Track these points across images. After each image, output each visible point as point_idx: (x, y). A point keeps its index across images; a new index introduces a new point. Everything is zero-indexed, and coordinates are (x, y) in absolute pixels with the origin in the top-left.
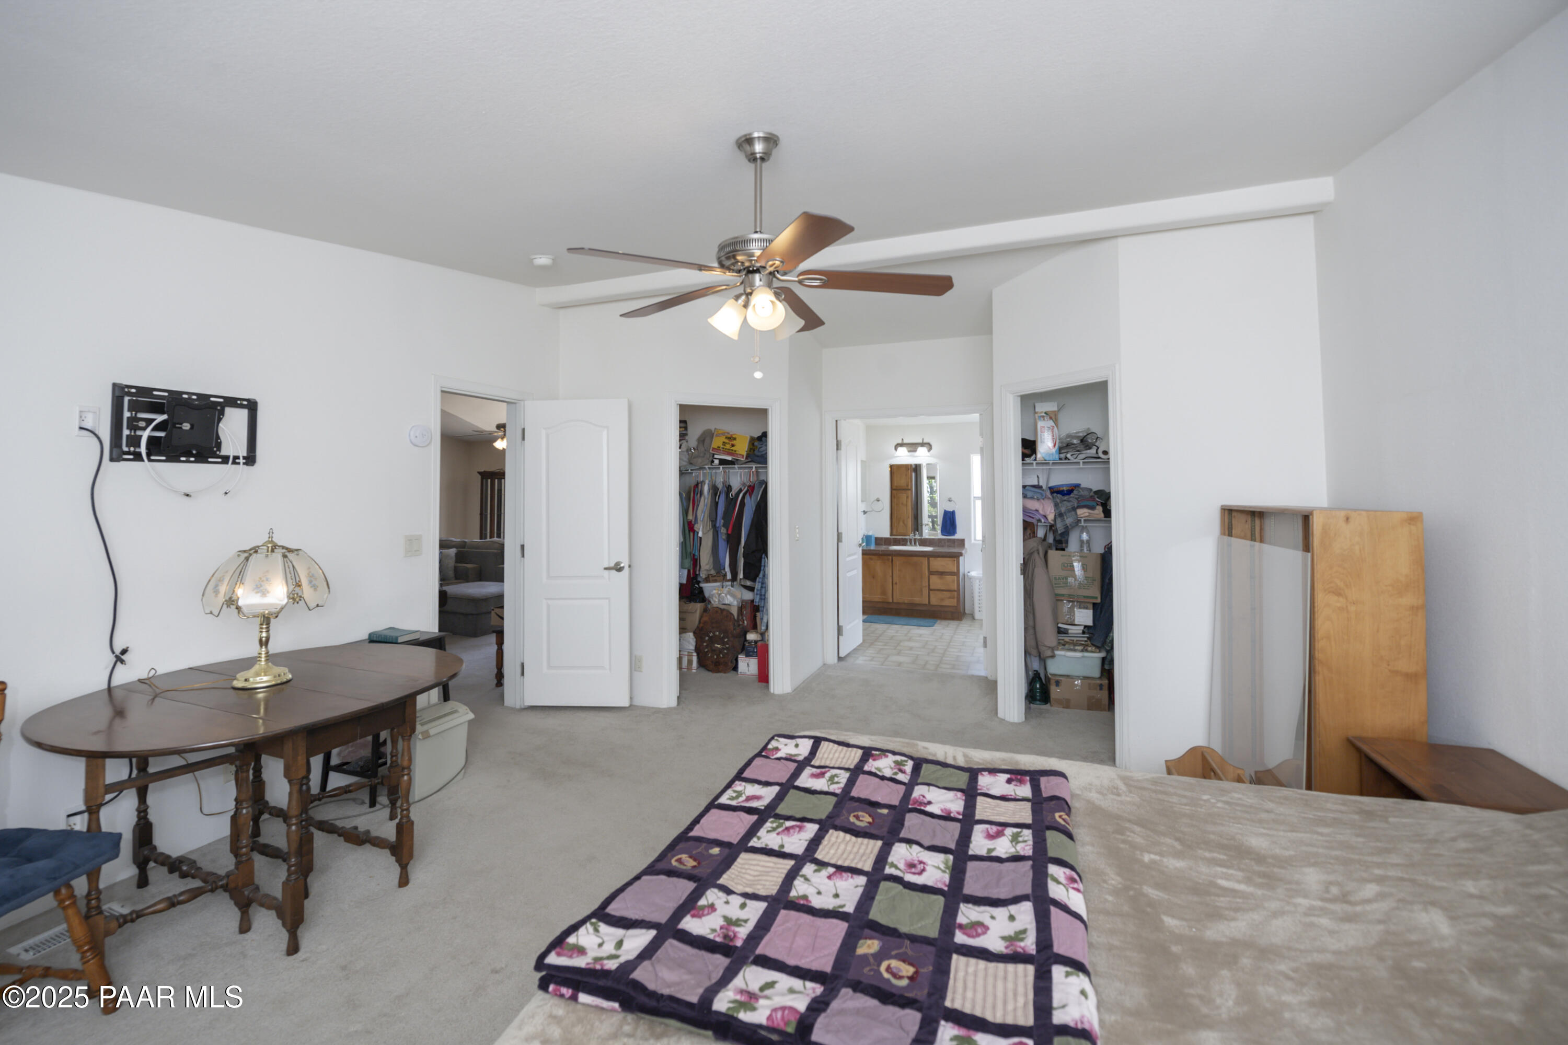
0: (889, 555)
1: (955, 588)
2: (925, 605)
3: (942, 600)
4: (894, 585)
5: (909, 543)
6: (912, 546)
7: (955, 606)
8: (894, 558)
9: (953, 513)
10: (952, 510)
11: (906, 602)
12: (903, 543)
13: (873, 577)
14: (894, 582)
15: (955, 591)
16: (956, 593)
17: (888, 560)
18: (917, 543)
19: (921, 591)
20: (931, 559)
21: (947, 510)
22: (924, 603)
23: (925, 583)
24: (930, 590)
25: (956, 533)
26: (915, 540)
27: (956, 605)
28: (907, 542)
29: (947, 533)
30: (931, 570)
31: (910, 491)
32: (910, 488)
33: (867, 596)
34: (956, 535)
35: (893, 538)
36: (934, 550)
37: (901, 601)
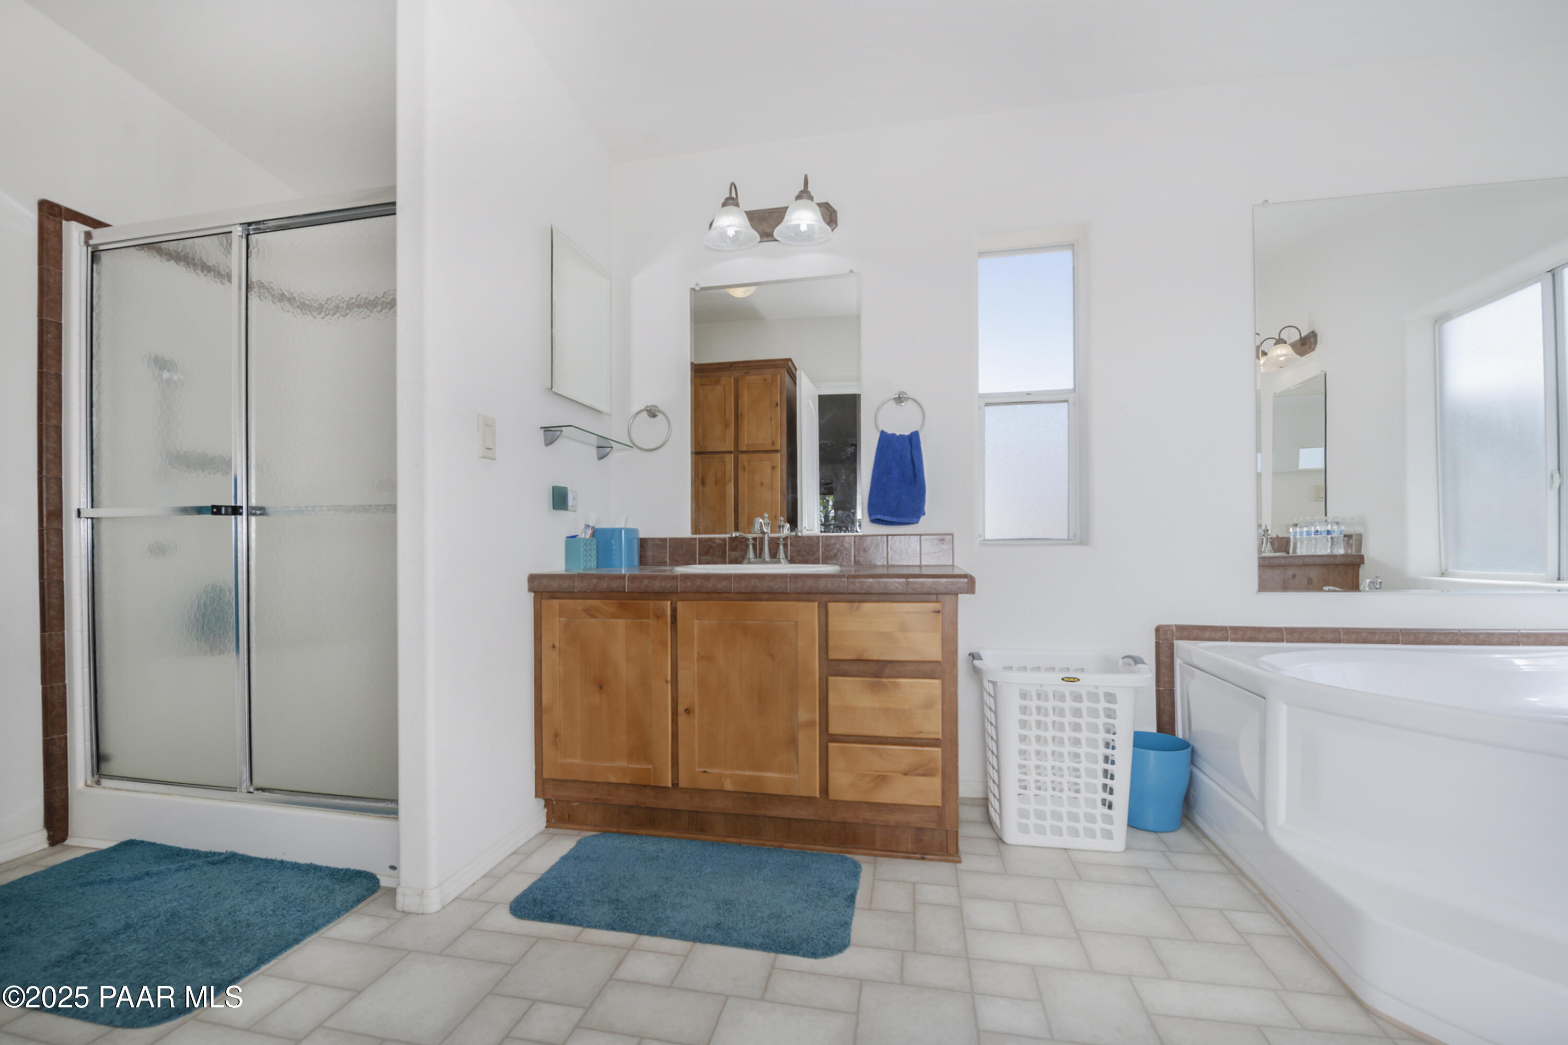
0: (661, 595)
1: (933, 727)
2: (809, 800)
3: (881, 779)
4: (682, 719)
5: (751, 554)
6: (764, 562)
7: (938, 807)
8: (681, 606)
9: (913, 440)
10: (907, 433)
11: (728, 786)
12: (734, 554)
13: (601, 687)
14: (681, 709)
15: (934, 743)
16: (937, 751)
17: (659, 616)
18: (781, 554)
19: (792, 742)
20: (831, 606)
21: (889, 431)
22: (804, 793)
23: (808, 713)
24: (828, 738)
25: (924, 514)
26: (774, 543)
27: (940, 804)
28: (746, 550)
29: (891, 514)
30: (833, 655)
31: (779, 455)
32: (779, 448)
33: (577, 761)
34: (922, 519)
35: (700, 539)
36: (841, 571)
37: (705, 783)
